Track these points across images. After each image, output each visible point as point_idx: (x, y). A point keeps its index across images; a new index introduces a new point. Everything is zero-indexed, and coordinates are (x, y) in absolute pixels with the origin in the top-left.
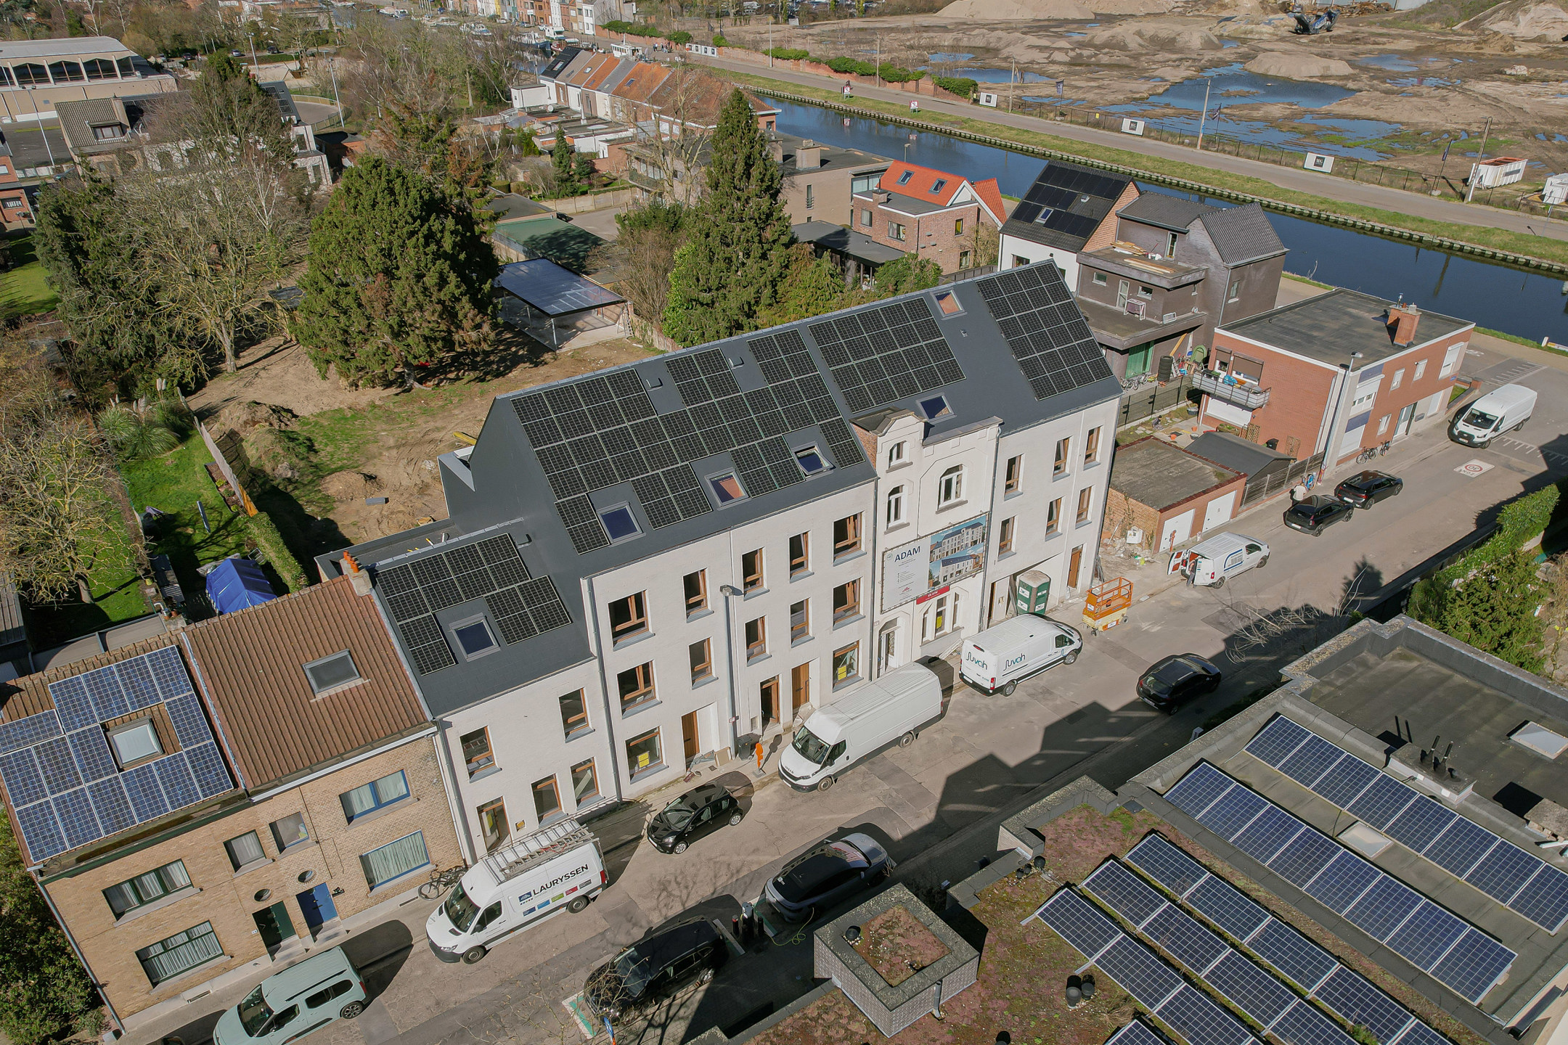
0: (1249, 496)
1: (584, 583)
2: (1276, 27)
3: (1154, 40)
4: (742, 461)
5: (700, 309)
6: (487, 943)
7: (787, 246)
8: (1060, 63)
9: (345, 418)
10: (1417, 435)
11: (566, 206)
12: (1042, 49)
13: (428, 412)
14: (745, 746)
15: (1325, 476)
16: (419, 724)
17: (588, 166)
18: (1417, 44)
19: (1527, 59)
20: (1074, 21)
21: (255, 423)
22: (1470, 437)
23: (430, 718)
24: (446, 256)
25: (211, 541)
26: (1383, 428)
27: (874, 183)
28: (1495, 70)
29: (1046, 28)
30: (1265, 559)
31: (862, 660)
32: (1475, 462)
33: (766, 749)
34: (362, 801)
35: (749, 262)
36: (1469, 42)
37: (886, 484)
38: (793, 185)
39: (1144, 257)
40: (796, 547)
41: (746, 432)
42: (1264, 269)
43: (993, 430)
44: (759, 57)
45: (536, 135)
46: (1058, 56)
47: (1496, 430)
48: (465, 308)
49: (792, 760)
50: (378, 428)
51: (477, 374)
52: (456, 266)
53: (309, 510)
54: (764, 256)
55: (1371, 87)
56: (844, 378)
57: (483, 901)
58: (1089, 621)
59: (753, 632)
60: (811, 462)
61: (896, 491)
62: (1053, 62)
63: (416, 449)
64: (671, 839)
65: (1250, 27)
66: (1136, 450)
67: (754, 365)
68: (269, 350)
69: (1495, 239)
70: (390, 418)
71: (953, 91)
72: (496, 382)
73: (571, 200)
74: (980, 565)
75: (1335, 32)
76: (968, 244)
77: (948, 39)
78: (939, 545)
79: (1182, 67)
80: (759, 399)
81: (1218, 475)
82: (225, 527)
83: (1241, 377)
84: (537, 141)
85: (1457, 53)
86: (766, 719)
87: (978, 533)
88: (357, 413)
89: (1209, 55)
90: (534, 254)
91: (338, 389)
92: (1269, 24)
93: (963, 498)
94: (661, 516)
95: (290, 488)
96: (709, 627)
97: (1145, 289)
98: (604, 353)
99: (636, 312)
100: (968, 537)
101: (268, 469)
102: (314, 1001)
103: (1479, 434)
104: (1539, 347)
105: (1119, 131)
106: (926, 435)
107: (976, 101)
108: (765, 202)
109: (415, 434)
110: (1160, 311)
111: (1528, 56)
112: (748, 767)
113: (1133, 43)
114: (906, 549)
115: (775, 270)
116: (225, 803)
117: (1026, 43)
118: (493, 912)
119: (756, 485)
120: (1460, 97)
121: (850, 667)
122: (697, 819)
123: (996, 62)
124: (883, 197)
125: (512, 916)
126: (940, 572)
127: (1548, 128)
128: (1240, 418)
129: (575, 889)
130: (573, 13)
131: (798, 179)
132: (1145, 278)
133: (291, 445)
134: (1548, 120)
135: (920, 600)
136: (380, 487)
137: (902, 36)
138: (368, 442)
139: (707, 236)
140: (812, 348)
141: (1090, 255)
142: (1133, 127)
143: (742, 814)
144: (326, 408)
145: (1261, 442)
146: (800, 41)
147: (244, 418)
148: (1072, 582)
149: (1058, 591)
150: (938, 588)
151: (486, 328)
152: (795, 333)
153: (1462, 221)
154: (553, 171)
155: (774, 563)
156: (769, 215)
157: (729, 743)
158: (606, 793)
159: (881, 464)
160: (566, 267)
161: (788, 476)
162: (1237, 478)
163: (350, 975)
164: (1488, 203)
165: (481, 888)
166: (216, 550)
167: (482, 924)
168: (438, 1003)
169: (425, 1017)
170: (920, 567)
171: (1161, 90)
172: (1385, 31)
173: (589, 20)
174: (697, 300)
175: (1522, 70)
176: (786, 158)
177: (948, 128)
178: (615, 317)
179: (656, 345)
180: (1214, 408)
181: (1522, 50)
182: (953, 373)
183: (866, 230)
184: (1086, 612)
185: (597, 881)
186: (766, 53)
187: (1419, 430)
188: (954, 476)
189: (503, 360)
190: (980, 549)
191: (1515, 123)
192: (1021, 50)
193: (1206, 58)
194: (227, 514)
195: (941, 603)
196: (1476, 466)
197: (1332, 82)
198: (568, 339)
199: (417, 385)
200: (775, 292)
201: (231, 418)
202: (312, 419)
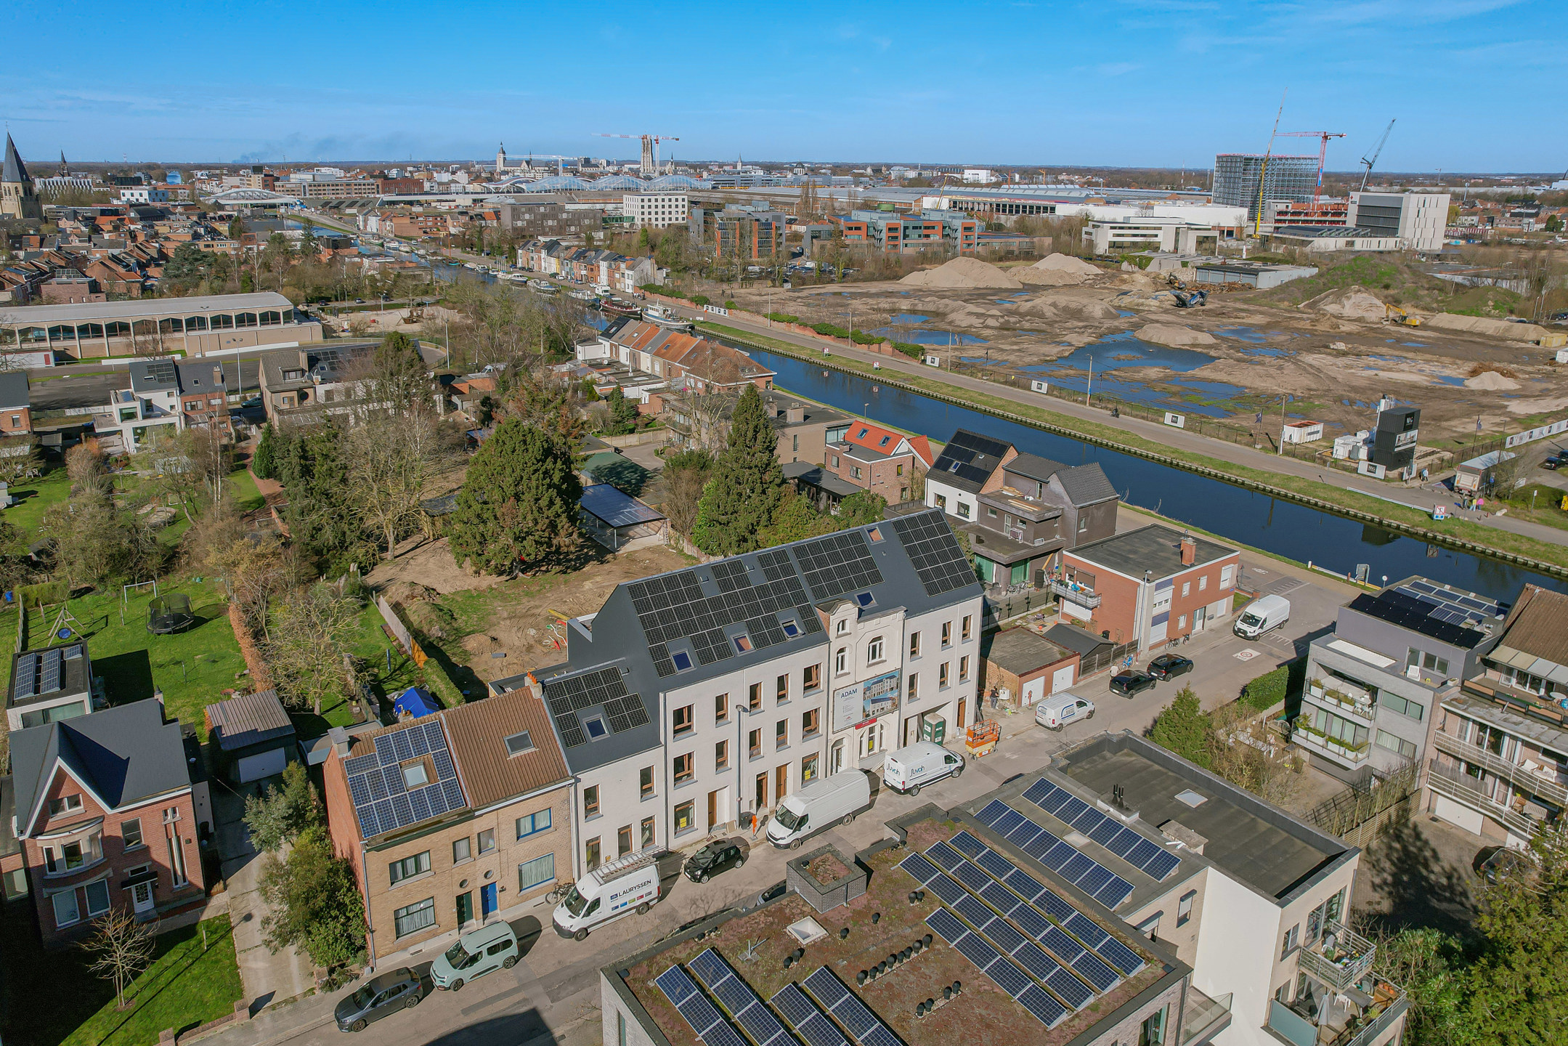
0: (1084, 670)
1: (661, 695)
2: (1161, 301)
3: (1066, 309)
4: (752, 627)
5: (719, 527)
6: (589, 927)
7: (779, 486)
8: (992, 328)
9: (472, 597)
10: (1211, 630)
11: (619, 441)
12: (978, 315)
13: (529, 594)
14: (745, 820)
15: (1141, 657)
16: (564, 777)
17: (634, 410)
18: (1268, 319)
19: (1347, 337)
20: (1007, 290)
21: (414, 597)
22: (1245, 632)
23: (570, 774)
24: (555, 486)
25: (391, 678)
26: (1182, 623)
27: (842, 433)
28: (1321, 344)
29: (983, 296)
30: (1091, 713)
31: (820, 765)
32: (1249, 651)
33: (758, 824)
34: (526, 826)
35: (753, 496)
36: (1308, 319)
37: (836, 645)
38: (784, 434)
39: (1022, 499)
40: (782, 682)
41: (755, 610)
42: (1103, 508)
43: (901, 614)
44: (760, 319)
45: (596, 384)
46: (991, 322)
47: (1261, 627)
48: (563, 522)
49: (775, 828)
50: (495, 604)
51: (561, 568)
52: (560, 493)
53: (454, 660)
54: (764, 492)
55: (1228, 355)
56: (812, 579)
57: (590, 898)
58: (970, 749)
59: (753, 738)
60: (791, 630)
61: (842, 650)
62: (987, 327)
63: (522, 621)
64: (699, 873)
65: (1141, 301)
66: (1009, 635)
67: (760, 570)
68: (414, 545)
69: (1294, 485)
70: (504, 598)
71: (906, 353)
72: (574, 574)
73: (623, 437)
74: (896, 706)
75: (1207, 307)
76: (907, 482)
77: (905, 305)
78: (869, 689)
79: (1086, 334)
80: (763, 590)
81: (1062, 653)
82: (399, 669)
83: (1082, 586)
84: (597, 389)
85: (1297, 329)
86: (758, 805)
87: (894, 682)
88: (480, 593)
89: (1108, 324)
90: (599, 480)
91: (466, 575)
92: (1156, 298)
93: (883, 658)
94: (705, 658)
95: (441, 644)
96: (728, 732)
97: (1021, 521)
98: (649, 555)
99: (672, 526)
100: (888, 684)
101: (425, 631)
102: (492, 951)
103: (1251, 630)
104: (1307, 569)
105: (1030, 389)
106: (859, 616)
107: (924, 361)
108: (765, 457)
109: (521, 609)
110: (1032, 538)
111: (1349, 334)
112: (747, 834)
113: (1049, 312)
114: (848, 690)
115: (771, 502)
116: (460, 815)
117: (967, 310)
118: (596, 903)
119: (760, 642)
120: (1292, 367)
121: (813, 773)
122: (714, 861)
123: (943, 326)
124: (847, 448)
125: (604, 911)
126: (870, 708)
127: (1352, 395)
128: (1085, 615)
129: (642, 897)
130: (617, 276)
131: (787, 430)
132: (1020, 513)
133: (441, 613)
134: (1354, 389)
135: (858, 726)
136: (501, 646)
137: (870, 301)
138: (489, 614)
139: (727, 477)
140: (794, 561)
141: (985, 496)
142: (1040, 387)
143: (743, 860)
144: (459, 589)
145: (1100, 633)
146: (792, 303)
147: (407, 593)
148: (960, 723)
149: (951, 728)
150: (869, 719)
151: (575, 536)
152: (784, 551)
153: (1274, 470)
154: (611, 414)
155: (768, 693)
156: (767, 465)
157: (736, 817)
158: (659, 844)
159: (832, 633)
160: (623, 491)
161: (778, 637)
162: (1073, 656)
163: (512, 936)
164: (1294, 456)
165: (588, 888)
166: (396, 684)
167: (588, 914)
168: (559, 962)
169: (552, 970)
170: (857, 702)
171: (1067, 354)
172: (1246, 307)
173: (630, 282)
174: (717, 521)
175: (1341, 346)
176: (780, 413)
177: (902, 384)
178: (657, 529)
179: (686, 551)
180: (1068, 608)
181: (1346, 327)
182: (876, 578)
183: (834, 470)
184: (968, 742)
185: (655, 894)
186: (766, 316)
187: (1213, 627)
188: (877, 643)
189: (578, 558)
190: (895, 694)
191: (1329, 390)
192: (962, 317)
193: (1105, 326)
194: (400, 660)
195: (872, 730)
196: (1249, 653)
197: (1199, 350)
198: (623, 544)
199: (520, 574)
200: (770, 517)
201: (398, 592)
202: (450, 597)
